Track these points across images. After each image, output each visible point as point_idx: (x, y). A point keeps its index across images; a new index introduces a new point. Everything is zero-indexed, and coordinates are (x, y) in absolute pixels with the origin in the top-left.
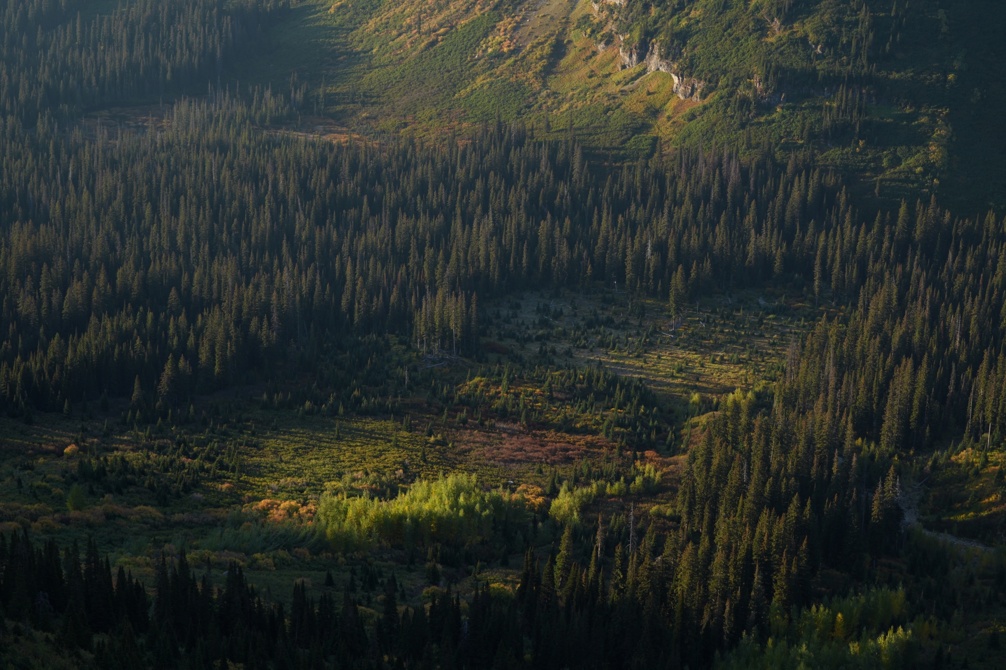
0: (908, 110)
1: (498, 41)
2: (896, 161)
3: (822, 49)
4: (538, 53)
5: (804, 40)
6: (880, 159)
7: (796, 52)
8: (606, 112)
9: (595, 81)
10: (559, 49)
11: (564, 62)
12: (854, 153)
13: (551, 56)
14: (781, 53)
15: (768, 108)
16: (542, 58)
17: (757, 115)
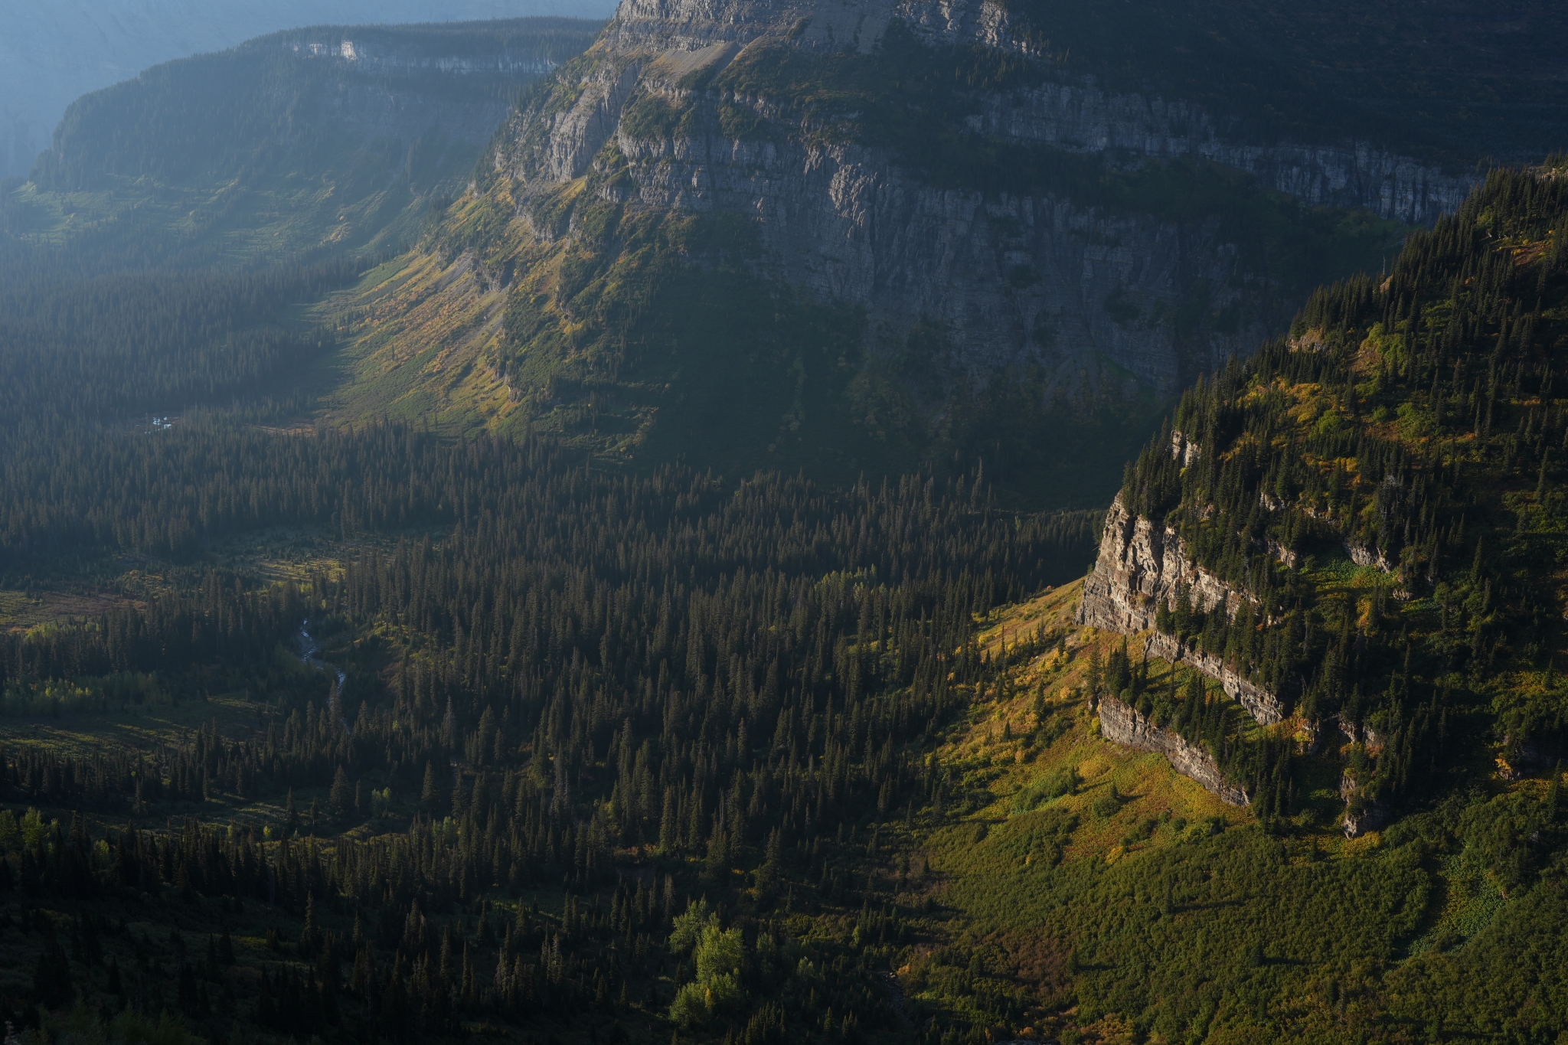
0: (634, 409)
1: (435, 364)
2: (614, 443)
3: (593, 367)
4: (454, 372)
5: (584, 362)
6: (605, 442)
7: (577, 370)
8: (465, 412)
9: (476, 391)
10: (467, 370)
11: (466, 379)
12: (590, 438)
13: (460, 374)
14: (568, 371)
15: (550, 409)
16: (454, 376)
17: (542, 413)
